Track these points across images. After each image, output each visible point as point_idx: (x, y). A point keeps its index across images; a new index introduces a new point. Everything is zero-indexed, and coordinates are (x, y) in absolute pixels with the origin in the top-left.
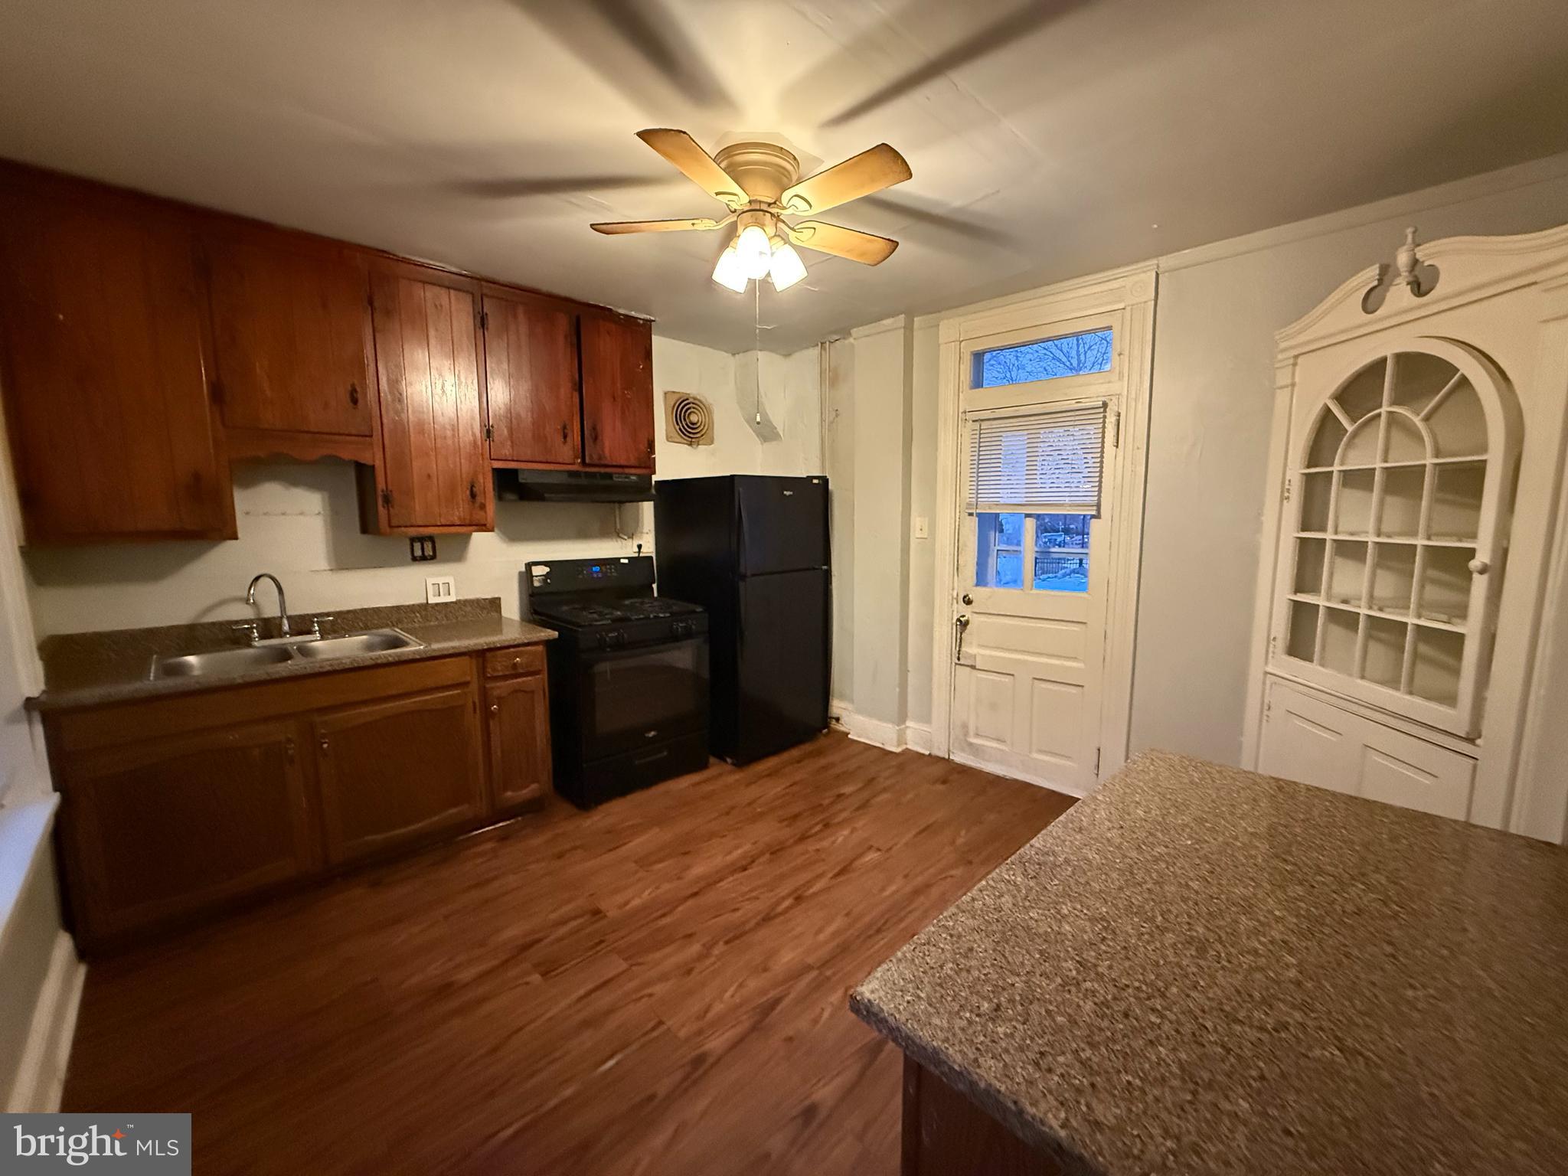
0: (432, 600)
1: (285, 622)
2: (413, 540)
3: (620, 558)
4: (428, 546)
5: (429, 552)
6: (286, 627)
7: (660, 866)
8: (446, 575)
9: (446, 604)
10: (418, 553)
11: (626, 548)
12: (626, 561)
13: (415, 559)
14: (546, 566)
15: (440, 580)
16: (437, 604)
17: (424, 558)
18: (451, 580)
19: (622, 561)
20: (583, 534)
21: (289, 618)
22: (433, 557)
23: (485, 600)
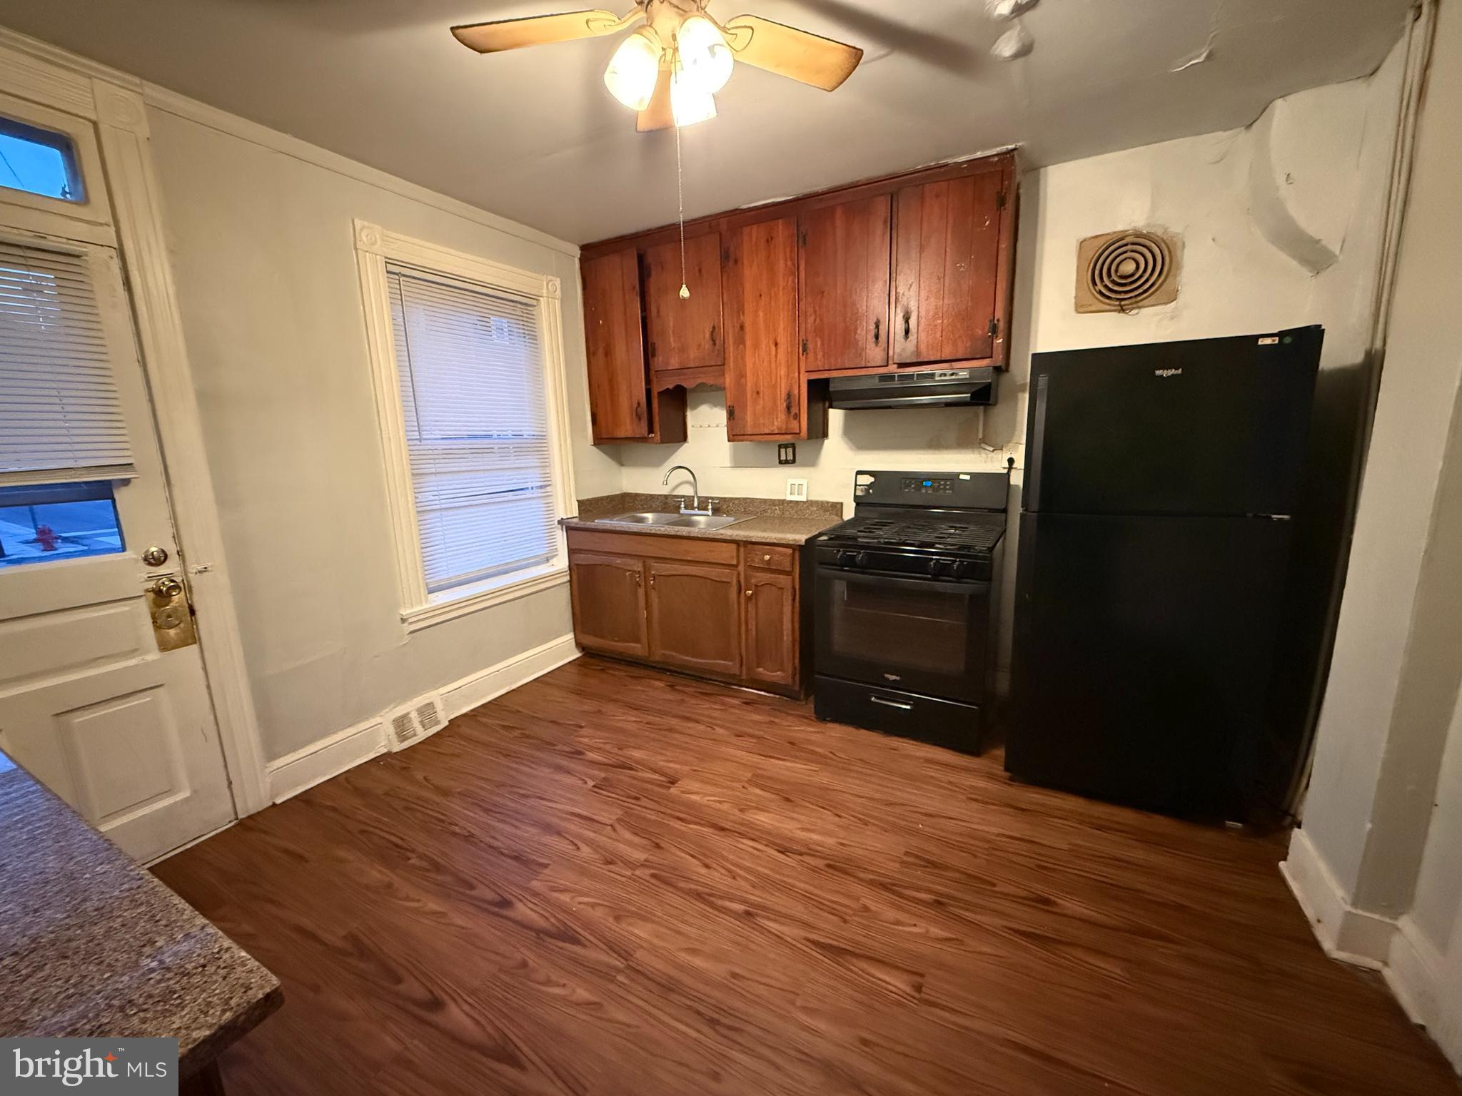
0: (790, 498)
1: (696, 499)
2: (780, 447)
3: (959, 474)
4: (790, 450)
5: (790, 457)
6: (696, 504)
7: (758, 791)
8: (803, 478)
9: (797, 502)
10: (783, 458)
11: (992, 461)
12: (968, 477)
13: (781, 462)
14: (871, 476)
15: (797, 482)
16: (791, 502)
17: (786, 462)
18: (804, 482)
19: (962, 477)
20: (935, 444)
21: (699, 498)
22: (794, 461)
23: (828, 503)
